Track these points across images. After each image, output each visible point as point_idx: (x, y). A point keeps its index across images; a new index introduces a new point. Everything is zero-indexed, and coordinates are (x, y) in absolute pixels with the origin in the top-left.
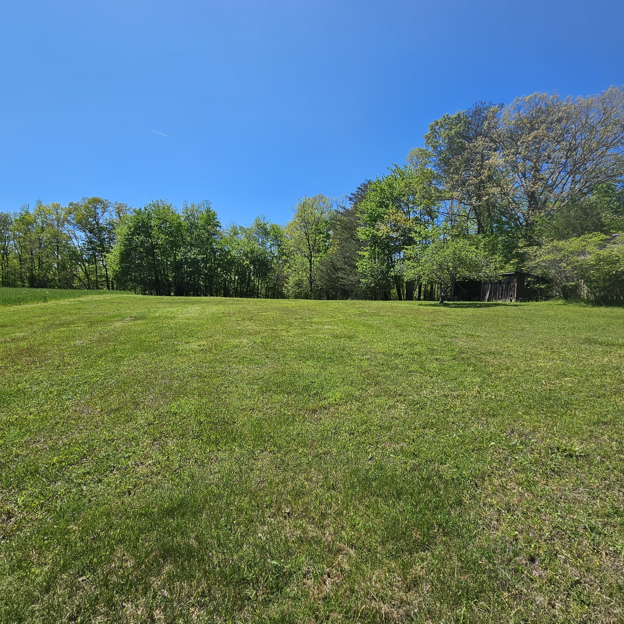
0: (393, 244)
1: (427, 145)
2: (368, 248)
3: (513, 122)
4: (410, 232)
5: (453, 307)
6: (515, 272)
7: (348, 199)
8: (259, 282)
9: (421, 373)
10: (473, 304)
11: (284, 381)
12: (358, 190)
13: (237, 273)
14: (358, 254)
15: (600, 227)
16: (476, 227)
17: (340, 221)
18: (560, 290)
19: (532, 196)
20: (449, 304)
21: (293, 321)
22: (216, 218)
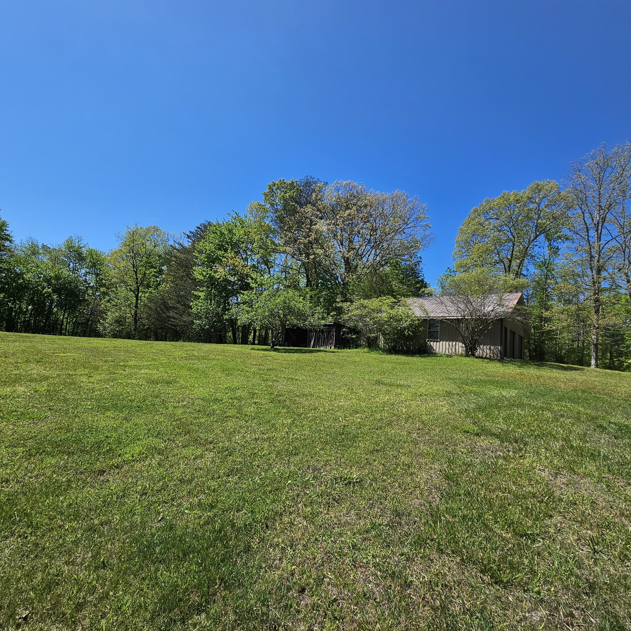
0: (230, 288)
1: (266, 201)
2: (205, 288)
3: (334, 199)
4: (247, 277)
5: (282, 352)
6: (334, 323)
7: (186, 236)
8: (64, 315)
9: (237, 418)
10: (299, 349)
11: (67, 439)
12: (197, 229)
13: (31, 302)
14: (193, 294)
15: (391, 293)
16: (305, 281)
17: (176, 257)
18: (365, 339)
19: (347, 261)
20: (279, 349)
21: (101, 364)
22: (6, 230)
